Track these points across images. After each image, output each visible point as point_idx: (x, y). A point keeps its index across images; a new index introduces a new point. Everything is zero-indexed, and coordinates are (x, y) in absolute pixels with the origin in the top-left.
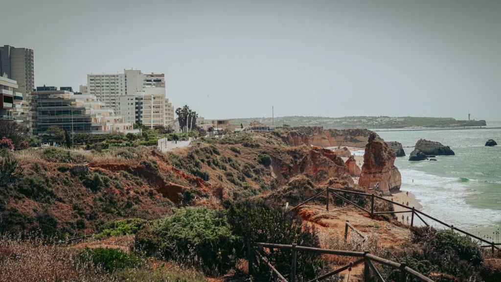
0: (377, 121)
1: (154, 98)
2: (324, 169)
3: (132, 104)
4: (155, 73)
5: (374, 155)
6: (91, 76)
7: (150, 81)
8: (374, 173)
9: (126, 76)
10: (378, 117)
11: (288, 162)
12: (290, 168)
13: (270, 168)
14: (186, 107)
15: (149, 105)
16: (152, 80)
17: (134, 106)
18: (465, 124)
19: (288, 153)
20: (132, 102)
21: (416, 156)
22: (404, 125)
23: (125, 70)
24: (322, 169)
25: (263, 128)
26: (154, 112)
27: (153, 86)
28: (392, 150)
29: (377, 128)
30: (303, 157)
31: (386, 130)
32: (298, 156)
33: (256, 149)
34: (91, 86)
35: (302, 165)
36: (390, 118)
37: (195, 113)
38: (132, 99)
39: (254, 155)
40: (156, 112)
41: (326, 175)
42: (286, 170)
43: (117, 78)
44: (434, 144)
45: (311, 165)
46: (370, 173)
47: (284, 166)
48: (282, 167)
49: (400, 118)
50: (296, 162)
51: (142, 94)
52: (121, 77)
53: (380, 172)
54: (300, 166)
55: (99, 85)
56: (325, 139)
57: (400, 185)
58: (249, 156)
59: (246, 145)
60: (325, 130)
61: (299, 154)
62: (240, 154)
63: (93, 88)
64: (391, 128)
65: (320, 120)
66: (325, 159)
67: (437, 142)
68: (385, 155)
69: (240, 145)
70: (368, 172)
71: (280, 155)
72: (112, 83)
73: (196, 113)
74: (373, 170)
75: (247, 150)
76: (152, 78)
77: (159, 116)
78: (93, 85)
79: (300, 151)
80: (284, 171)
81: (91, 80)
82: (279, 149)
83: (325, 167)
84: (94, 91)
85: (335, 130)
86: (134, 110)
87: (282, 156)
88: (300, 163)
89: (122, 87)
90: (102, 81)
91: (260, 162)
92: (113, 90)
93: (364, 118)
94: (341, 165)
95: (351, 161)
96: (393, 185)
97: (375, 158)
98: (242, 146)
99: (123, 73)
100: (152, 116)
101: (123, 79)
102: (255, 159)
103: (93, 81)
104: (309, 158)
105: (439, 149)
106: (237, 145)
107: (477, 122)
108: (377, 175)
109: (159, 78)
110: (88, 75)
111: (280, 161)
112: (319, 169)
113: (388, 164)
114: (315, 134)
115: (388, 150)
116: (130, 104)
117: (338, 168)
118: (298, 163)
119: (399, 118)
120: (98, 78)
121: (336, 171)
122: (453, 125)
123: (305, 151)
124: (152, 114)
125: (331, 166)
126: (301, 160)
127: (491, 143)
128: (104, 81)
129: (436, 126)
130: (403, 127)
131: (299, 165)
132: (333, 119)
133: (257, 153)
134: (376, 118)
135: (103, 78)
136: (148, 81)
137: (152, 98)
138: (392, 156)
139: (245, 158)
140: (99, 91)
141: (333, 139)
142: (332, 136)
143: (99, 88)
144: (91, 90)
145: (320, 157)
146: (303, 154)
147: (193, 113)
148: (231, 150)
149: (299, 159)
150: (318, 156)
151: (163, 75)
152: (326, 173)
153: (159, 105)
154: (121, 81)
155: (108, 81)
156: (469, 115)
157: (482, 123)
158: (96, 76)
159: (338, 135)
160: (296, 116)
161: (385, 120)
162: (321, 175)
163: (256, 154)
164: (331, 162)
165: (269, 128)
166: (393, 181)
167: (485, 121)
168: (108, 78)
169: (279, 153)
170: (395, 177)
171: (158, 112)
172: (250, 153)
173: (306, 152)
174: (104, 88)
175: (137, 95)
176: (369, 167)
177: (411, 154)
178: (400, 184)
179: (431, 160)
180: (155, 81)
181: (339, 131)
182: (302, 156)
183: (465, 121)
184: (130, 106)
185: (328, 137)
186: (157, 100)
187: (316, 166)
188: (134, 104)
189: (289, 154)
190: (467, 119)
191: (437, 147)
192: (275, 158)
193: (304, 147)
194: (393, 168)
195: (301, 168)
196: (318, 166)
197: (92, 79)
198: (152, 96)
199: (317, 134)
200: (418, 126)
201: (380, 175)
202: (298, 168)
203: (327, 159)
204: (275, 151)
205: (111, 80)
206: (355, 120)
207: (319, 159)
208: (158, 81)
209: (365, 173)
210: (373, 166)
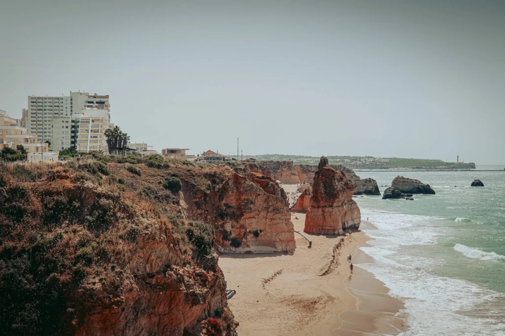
0: (360, 161)
1: (93, 121)
2: (250, 198)
3: (67, 127)
4: (99, 94)
5: (325, 185)
6: (32, 98)
7: (92, 103)
8: (323, 207)
9: (72, 99)
10: (363, 158)
11: (202, 188)
12: (205, 195)
13: (179, 195)
14: (117, 129)
15: (86, 129)
16: (95, 102)
17: (69, 130)
18: (453, 166)
19: (205, 176)
20: (67, 124)
21: (391, 194)
22: (389, 166)
23: (71, 92)
24: (247, 197)
25: (218, 158)
26: (91, 137)
27: (95, 109)
28: (349, 181)
29: (360, 168)
30: (224, 182)
31: (369, 170)
32: (217, 180)
33: (163, 170)
34: (32, 110)
35: (222, 192)
36: (375, 159)
37: (126, 135)
38: (67, 122)
39: (159, 177)
40: (94, 137)
41: (252, 206)
42: (201, 198)
43: (62, 101)
44: (412, 182)
45: (233, 192)
46: (319, 207)
47: (198, 192)
48: (196, 194)
49: (386, 158)
50: (214, 187)
51: (80, 116)
52: (67, 100)
53: (331, 206)
54: (218, 194)
55: (41, 108)
56: (294, 174)
57: (359, 224)
58: (152, 179)
59: (151, 165)
60: (295, 166)
61: (219, 178)
62: (140, 175)
63: (35, 111)
64: (375, 168)
65: (301, 159)
66: (252, 185)
67: (416, 180)
68: (338, 185)
69: (143, 165)
70: (316, 206)
71: (194, 179)
72: (55, 106)
73: (128, 136)
74: (322, 203)
75: (152, 171)
76: (95, 99)
77: (97, 142)
78: (35, 108)
79: (221, 174)
80: (198, 200)
81: (32, 102)
82: (194, 172)
83: (251, 195)
84: (35, 115)
85: (307, 166)
86: (69, 135)
87: (196, 180)
88: (219, 189)
89: (66, 111)
90: (45, 104)
91: (166, 187)
92: (57, 114)
93: (348, 157)
94: (274, 194)
95: (306, 194)
96: (350, 223)
97: (325, 187)
98: (146, 167)
99: (69, 95)
100: (89, 142)
101: (69, 102)
102: (160, 183)
103: (35, 104)
104: (231, 183)
105: (418, 188)
106: (140, 165)
107: (466, 164)
108: (327, 209)
109: (103, 100)
110: (29, 97)
111: (194, 186)
112: (243, 198)
113: (342, 197)
114: (284, 169)
115: (345, 180)
116: (65, 127)
117: (268, 197)
118: (216, 190)
119: (384, 158)
120: (41, 100)
121: (265, 201)
122: (441, 167)
123: (227, 174)
124: (89, 139)
125: (259, 195)
126: (221, 185)
127: (478, 184)
128: (47, 104)
129: (422, 168)
130: (388, 168)
131: (218, 191)
132: (315, 158)
133: (164, 175)
134: (360, 158)
135: (46, 100)
136: (89, 102)
137: (91, 121)
138: (350, 188)
139: (146, 181)
140: (41, 115)
141: (305, 176)
142: (303, 173)
143: (41, 111)
144: (32, 113)
145: (245, 182)
146: (224, 179)
147: (124, 135)
148: (128, 170)
149: (218, 184)
150: (243, 181)
151: (107, 97)
152: (252, 203)
153: (97, 129)
154: (67, 104)
155: (51, 104)
156: (458, 157)
157: (471, 166)
158: (39, 98)
159: (309, 171)
160: (276, 155)
161: (369, 161)
162: (246, 205)
163: (163, 177)
164: (260, 190)
165: (224, 158)
166: (350, 218)
167: (474, 164)
168: (52, 100)
169: (194, 176)
170: (352, 213)
171: (96, 137)
172: (154, 176)
173: (227, 176)
174: (47, 112)
175: (75, 117)
176: (318, 199)
177: (385, 191)
178: (359, 222)
179: (407, 199)
180: (97, 103)
181: (312, 166)
182: (223, 180)
183: (454, 163)
184: (65, 130)
185: (299, 173)
186: (96, 123)
187: (240, 193)
188: (70, 127)
189: (206, 178)
190: (455, 161)
191: (416, 185)
192: (187, 182)
193: (226, 169)
194: (350, 203)
195: (220, 195)
196: (243, 194)
197: (34, 101)
198: (91, 119)
199: (286, 169)
200: (404, 167)
201: (330, 209)
202: (216, 195)
203: (255, 185)
204: (188, 173)
205: (55, 103)
206: (338, 160)
207: (243, 185)
208: (101, 103)
209: (313, 207)
210: (322, 198)
